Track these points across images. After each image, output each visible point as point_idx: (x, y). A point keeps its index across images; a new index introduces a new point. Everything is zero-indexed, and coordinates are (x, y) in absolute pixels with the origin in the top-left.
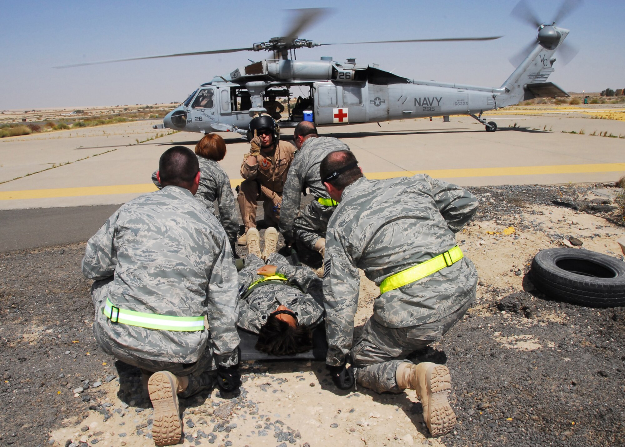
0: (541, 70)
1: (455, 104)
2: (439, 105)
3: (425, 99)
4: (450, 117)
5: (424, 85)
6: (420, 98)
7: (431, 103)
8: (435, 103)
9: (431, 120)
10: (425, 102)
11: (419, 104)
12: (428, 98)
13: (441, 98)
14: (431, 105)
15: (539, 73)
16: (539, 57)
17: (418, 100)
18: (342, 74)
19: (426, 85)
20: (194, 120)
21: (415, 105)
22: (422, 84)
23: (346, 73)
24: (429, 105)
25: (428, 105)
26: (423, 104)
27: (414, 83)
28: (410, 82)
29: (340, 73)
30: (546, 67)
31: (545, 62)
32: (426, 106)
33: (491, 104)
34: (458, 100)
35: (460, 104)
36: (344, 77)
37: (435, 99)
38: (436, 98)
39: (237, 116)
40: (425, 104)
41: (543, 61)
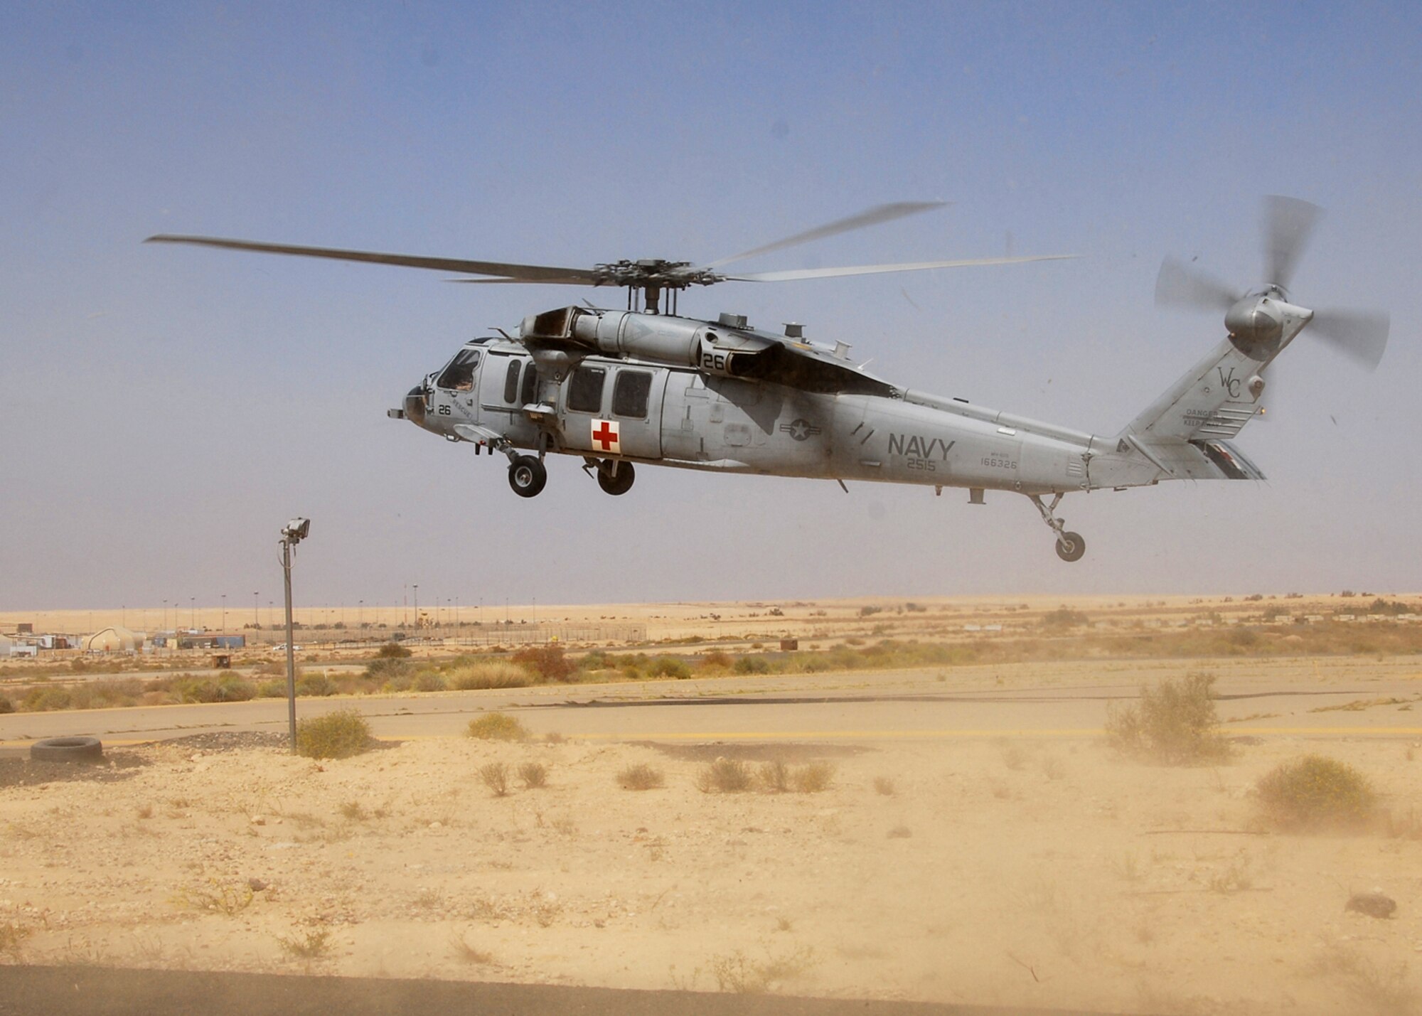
0: (1220, 406)
1: (986, 462)
2: (945, 458)
3: (914, 439)
4: (986, 491)
5: (928, 406)
6: (903, 436)
7: (927, 449)
8: (936, 454)
9: (938, 494)
10: (913, 447)
11: (900, 451)
12: (922, 439)
13: (953, 442)
14: (927, 455)
15: (1216, 413)
16: (1215, 370)
17: (898, 440)
18: (709, 358)
19: (933, 407)
20: (436, 410)
21: (890, 451)
22: (922, 404)
23: (716, 356)
24: (923, 456)
25: (919, 455)
26: (909, 450)
27: (905, 398)
28: (896, 396)
29: (705, 355)
30: (1237, 400)
31: (1232, 386)
32: (914, 455)
33: (1076, 476)
34: (993, 454)
35: (998, 463)
36: (713, 364)
37: (937, 442)
38: (941, 441)
39: (511, 416)
40: (913, 451)
41: (1227, 383)
